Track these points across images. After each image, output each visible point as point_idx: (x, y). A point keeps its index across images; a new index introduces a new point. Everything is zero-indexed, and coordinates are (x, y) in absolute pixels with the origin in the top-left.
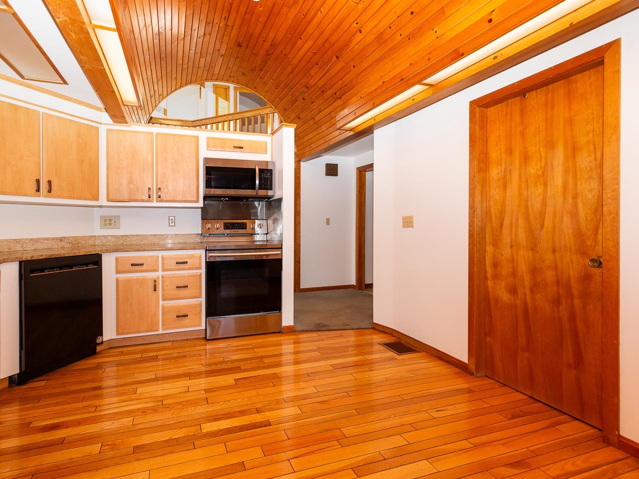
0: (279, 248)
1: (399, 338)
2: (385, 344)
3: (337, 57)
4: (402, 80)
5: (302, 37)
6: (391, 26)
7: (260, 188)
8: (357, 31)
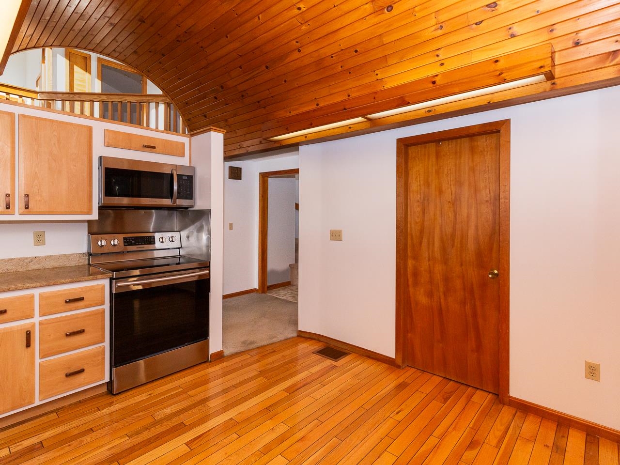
0: (207, 267)
1: (326, 343)
2: (317, 352)
3: (267, 67)
4: (345, 109)
5: (228, 36)
6: (333, 56)
7: (180, 197)
8: (295, 50)
